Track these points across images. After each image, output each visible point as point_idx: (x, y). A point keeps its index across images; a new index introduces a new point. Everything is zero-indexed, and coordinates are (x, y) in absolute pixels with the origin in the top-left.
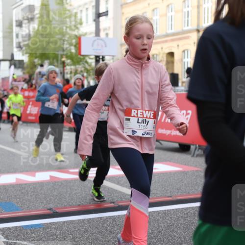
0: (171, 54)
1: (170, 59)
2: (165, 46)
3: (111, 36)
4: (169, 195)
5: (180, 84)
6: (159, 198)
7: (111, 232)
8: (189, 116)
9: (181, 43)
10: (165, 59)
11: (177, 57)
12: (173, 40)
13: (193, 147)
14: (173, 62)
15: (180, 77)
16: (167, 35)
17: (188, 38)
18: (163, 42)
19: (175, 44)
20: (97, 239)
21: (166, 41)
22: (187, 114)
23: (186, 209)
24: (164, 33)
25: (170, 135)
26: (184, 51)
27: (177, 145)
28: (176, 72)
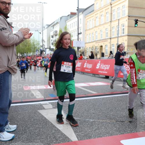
0: (102, 46)
1: (101, 48)
2: (99, 44)
3: (82, 40)
4: (103, 92)
5: (104, 56)
6: (100, 93)
7: (86, 104)
8: (109, 67)
9: (105, 43)
10: (99, 48)
11: (103, 47)
12: (102, 42)
13: (110, 77)
14: (102, 49)
15: (105, 54)
16: (100, 40)
17: (107, 41)
18: (99, 42)
19: (103, 43)
20: (82, 106)
21: (100, 42)
22: (108, 66)
23: (110, 97)
24: (99, 39)
25: (102, 73)
26: (106, 45)
27: (104, 76)
28: (103, 52)
